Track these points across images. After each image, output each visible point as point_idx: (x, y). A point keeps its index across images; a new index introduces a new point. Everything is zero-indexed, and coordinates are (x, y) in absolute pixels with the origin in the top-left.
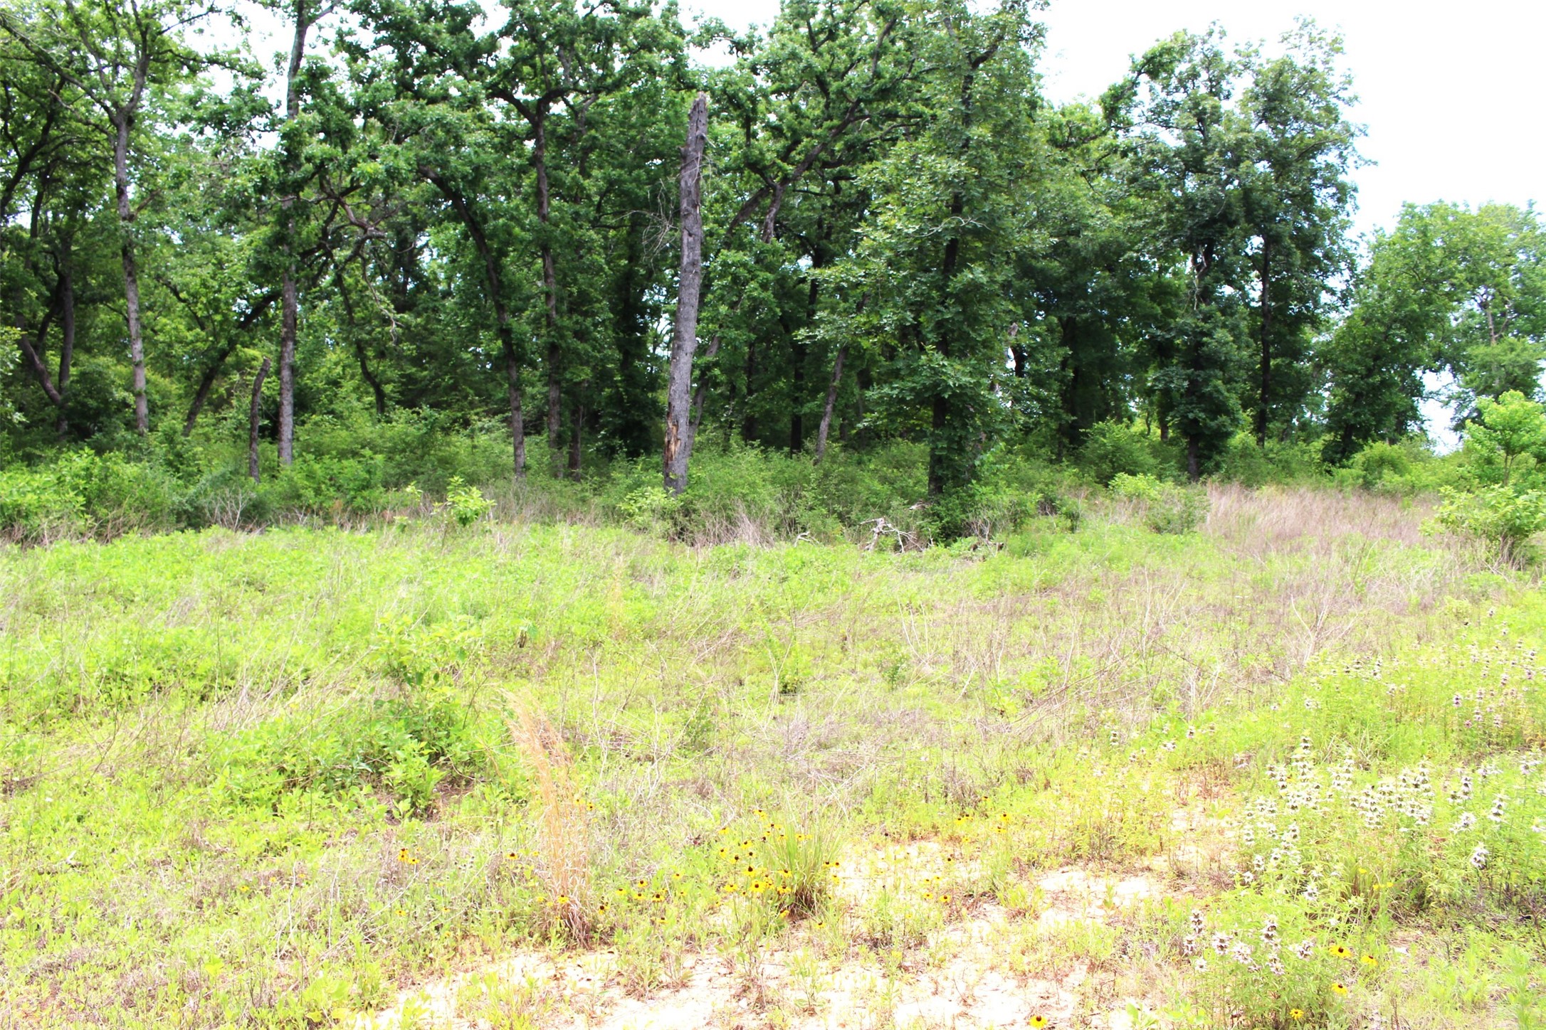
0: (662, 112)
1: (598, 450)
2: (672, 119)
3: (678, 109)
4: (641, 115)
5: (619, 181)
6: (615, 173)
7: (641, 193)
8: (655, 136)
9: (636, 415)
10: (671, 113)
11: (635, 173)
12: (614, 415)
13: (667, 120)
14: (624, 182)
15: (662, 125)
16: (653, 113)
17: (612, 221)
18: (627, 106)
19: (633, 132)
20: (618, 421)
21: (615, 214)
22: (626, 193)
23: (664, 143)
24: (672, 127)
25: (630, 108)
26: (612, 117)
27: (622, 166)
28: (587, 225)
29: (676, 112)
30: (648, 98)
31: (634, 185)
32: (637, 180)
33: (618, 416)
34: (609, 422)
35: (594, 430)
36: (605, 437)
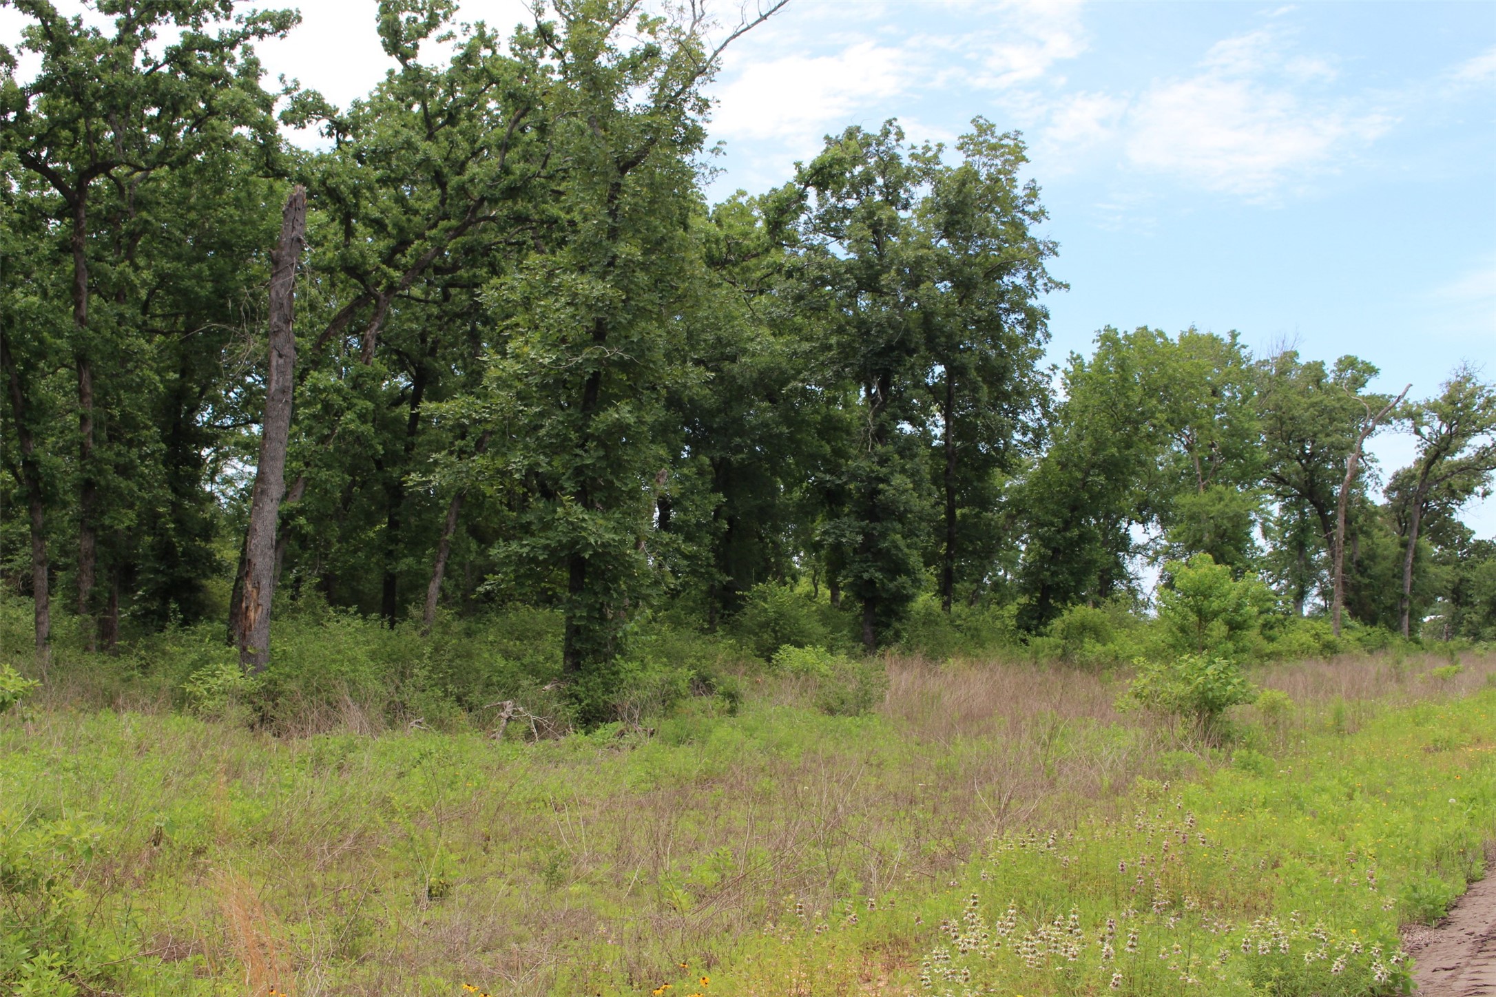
0: (230, 193)
1: (133, 615)
2: (245, 202)
3: (252, 189)
4: (204, 195)
5: (173, 276)
6: (168, 266)
7: (203, 293)
8: (221, 222)
9: (183, 571)
10: (243, 195)
11: (195, 268)
12: (157, 571)
13: (237, 203)
14: (182, 278)
15: (232, 210)
16: (219, 191)
17: (158, 323)
18: (186, 183)
19: (193, 215)
20: (162, 579)
21: (164, 317)
22: (185, 292)
23: (232, 231)
24: (244, 212)
25: (190, 185)
26: (166, 195)
27: (178, 258)
28: (134, 331)
29: (249, 194)
30: (214, 174)
31: (194, 281)
32: (198, 277)
33: (162, 572)
34: (149, 580)
35: (128, 589)
36: (142, 598)
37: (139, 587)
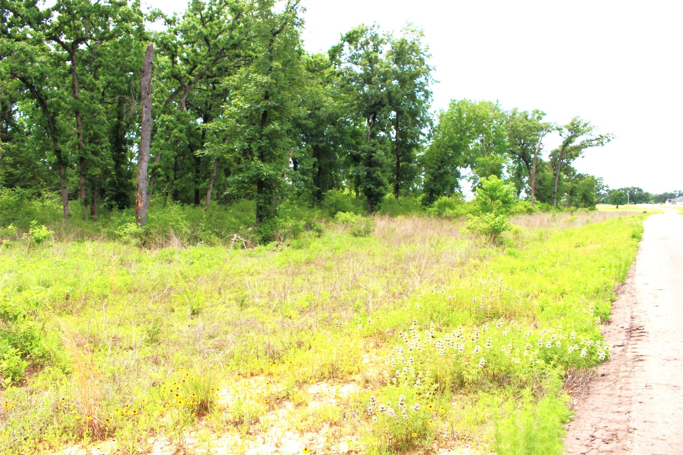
0: (133, 50)
1: (105, 207)
2: (138, 54)
3: (141, 49)
4: (123, 52)
5: (112, 82)
6: (111, 78)
7: (123, 88)
8: (130, 62)
9: (122, 190)
10: (137, 51)
11: (120, 78)
12: (112, 190)
13: (135, 54)
14: (115, 82)
15: (133, 57)
16: (129, 51)
17: (110, 100)
18: (116, 47)
19: (119, 59)
20: (114, 193)
21: (111, 97)
22: (116, 88)
23: (134, 65)
24: (138, 58)
25: (118, 48)
26: (109, 52)
27: (114, 75)
28: (97, 102)
29: (140, 51)
30: (126, 44)
31: (120, 84)
32: (121, 82)
33: (114, 191)
34: (110, 194)
35: (103, 197)
36: (108, 200)
37: (107, 196)
